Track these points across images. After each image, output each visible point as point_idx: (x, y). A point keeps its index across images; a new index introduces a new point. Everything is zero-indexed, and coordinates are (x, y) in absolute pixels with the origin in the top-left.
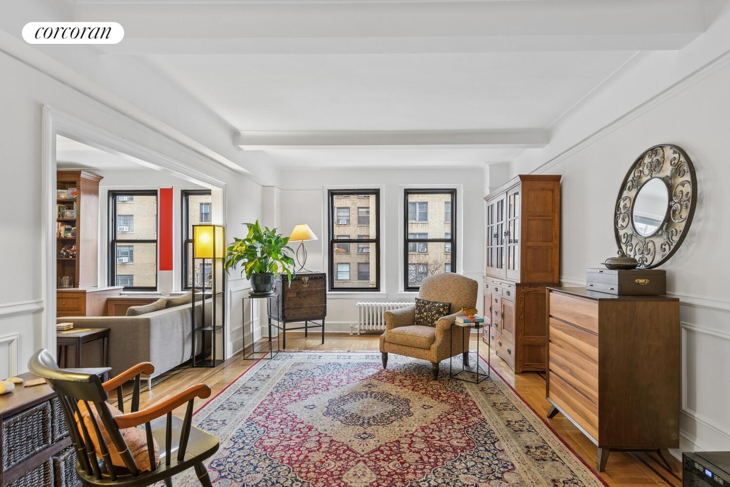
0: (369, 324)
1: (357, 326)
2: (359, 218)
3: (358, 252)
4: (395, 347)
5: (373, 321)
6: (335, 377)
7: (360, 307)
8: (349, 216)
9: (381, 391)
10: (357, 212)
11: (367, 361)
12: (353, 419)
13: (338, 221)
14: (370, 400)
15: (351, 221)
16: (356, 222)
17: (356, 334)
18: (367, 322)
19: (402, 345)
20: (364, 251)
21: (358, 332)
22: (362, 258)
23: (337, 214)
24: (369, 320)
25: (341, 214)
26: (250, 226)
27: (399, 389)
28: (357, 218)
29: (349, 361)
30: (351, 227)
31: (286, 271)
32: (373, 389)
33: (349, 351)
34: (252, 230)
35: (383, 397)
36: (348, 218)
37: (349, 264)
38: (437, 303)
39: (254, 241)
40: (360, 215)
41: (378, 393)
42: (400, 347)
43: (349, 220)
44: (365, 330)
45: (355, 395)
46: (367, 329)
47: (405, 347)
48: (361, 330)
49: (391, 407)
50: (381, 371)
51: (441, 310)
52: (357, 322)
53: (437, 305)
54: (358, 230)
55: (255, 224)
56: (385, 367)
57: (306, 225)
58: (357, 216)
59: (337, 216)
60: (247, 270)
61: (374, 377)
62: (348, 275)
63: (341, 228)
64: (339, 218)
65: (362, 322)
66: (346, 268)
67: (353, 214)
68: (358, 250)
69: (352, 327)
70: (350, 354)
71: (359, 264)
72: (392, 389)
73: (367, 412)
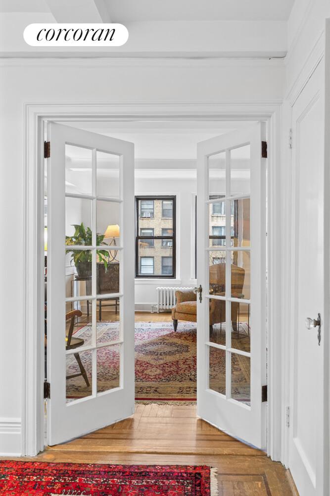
0: (166, 305)
1: (157, 306)
2: (163, 210)
3: (162, 246)
4: (182, 315)
5: (170, 303)
6: (139, 335)
7: (159, 291)
8: (153, 209)
9: (171, 342)
10: (161, 205)
11: (163, 328)
12: (151, 353)
13: (142, 213)
14: (163, 345)
15: (155, 213)
16: (160, 215)
17: (156, 312)
18: (165, 303)
19: (188, 314)
20: (168, 245)
21: (157, 311)
22: (166, 252)
23: (141, 206)
24: (166, 301)
25: (145, 206)
26: (76, 227)
27: (183, 341)
28: (161, 211)
29: (149, 327)
30: (154, 220)
31: (102, 261)
32: (165, 341)
33: (150, 322)
34: (78, 230)
35: (171, 344)
36: (152, 210)
37: (153, 257)
38: (214, 284)
39: (80, 238)
40: (164, 208)
41: (169, 343)
42: (186, 315)
43: (153, 213)
44: (163, 309)
45: (153, 343)
46: (164, 308)
47: (189, 315)
48: (160, 309)
49: (176, 349)
50: (172, 333)
51: (217, 289)
52: (157, 303)
53: (214, 286)
54: (163, 223)
55: (80, 225)
56: (175, 331)
57: (117, 225)
58: (161, 209)
59: (141, 209)
60: (76, 260)
61: (167, 335)
62: (152, 269)
63: (145, 221)
64: (142, 210)
65: (161, 303)
66: (149, 262)
67: (157, 207)
68: (162, 244)
69: (153, 307)
70: (150, 324)
71: (163, 257)
72: (178, 341)
73: (160, 350)
